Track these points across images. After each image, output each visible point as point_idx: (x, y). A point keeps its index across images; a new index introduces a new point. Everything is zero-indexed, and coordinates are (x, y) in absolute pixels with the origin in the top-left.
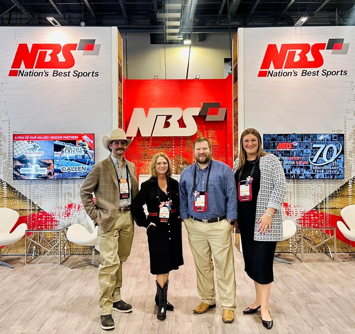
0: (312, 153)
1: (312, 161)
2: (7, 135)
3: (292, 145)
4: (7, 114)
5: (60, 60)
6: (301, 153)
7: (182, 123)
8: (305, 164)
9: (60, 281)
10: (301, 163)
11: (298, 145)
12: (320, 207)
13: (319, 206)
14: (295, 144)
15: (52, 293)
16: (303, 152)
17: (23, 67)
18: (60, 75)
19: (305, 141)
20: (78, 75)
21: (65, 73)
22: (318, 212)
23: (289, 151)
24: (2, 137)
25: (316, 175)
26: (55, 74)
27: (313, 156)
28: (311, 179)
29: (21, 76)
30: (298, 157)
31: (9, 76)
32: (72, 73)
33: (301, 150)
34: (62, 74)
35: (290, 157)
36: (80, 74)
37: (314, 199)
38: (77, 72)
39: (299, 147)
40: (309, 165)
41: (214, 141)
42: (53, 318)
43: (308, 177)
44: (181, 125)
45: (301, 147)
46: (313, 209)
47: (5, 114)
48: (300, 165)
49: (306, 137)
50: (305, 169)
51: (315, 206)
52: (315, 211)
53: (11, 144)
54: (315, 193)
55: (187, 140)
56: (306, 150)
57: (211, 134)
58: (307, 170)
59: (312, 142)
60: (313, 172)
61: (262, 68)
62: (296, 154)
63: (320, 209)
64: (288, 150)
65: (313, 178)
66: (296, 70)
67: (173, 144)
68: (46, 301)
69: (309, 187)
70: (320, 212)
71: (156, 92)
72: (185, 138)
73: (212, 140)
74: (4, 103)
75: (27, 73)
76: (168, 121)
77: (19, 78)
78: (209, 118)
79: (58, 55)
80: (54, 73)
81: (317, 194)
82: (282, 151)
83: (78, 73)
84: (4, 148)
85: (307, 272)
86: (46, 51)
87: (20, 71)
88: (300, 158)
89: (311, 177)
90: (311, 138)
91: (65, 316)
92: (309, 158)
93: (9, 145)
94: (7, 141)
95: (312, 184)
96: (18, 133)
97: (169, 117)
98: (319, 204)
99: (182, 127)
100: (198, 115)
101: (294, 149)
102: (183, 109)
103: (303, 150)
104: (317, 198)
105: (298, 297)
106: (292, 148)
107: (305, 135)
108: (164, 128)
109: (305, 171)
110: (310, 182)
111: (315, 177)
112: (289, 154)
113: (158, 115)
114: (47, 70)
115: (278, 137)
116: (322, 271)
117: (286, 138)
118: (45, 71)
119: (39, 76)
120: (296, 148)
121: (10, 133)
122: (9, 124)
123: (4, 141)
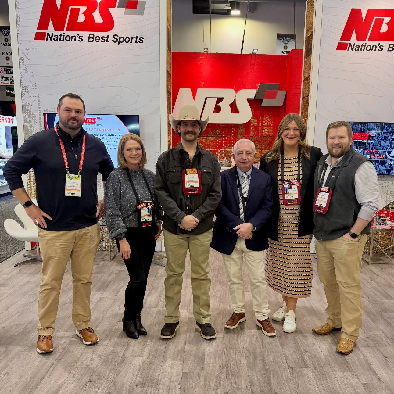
0: (390, 145)
1: (389, 155)
2: (36, 114)
3: (370, 136)
4: (36, 89)
5: (96, 21)
6: (379, 145)
7: (234, 108)
8: (381, 159)
9: (108, 281)
10: (376, 157)
11: (376, 135)
12: (391, 207)
13: (391, 205)
14: (373, 134)
15: (101, 294)
16: (380, 145)
17: (51, 29)
18: (97, 40)
19: (385, 131)
20: (118, 40)
21: (103, 38)
22: (388, 212)
23: (366, 142)
24: (32, 116)
25: (392, 171)
26: (91, 39)
27: (391, 149)
28: (386, 175)
29: (50, 40)
30: (375, 150)
31: (35, 39)
32: (111, 38)
33: (379, 142)
34: (99, 39)
35: (365, 150)
36: (121, 40)
37: (386, 198)
38: (118, 36)
39: (377, 138)
40: (385, 159)
41: (270, 130)
42: (105, 323)
43: (383, 173)
44: (233, 111)
45: (380, 138)
46: (384, 208)
47: (33, 88)
48: (376, 159)
49: (385, 126)
50: (381, 164)
51: (386, 205)
52: (385, 211)
53: (42, 125)
54: (387, 191)
55: (239, 128)
56: (385, 142)
57: (266, 121)
58: (382, 165)
59: (392, 133)
60: (389, 167)
61: (341, 39)
62: (373, 146)
63: (391, 209)
64: (364, 141)
65: (389, 174)
66: (382, 43)
67: (224, 132)
68: (95, 304)
69: (382, 184)
70: (390, 212)
71: (206, 68)
72: (237, 126)
73: (268, 129)
74: (31, 74)
75: (56, 37)
76: (219, 104)
77: (47, 43)
78: (266, 103)
79: (94, 14)
80: (89, 38)
81: (390, 192)
82: (357, 142)
83: (118, 38)
84: (35, 130)
85: (375, 276)
86: (79, 9)
87: (48, 34)
88: (376, 152)
89: (386, 173)
90: (392, 128)
91: (118, 321)
92: (387, 151)
93: (40, 126)
94: (38, 121)
95: (386, 181)
96: (50, 111)
97: (220, 100)
98: (391, 203)
99: (234, 113)
100: (253, 98)
101: (371, 140)
102: (237, 90)
103: (381, 142)
104: (389, 196)
105: (371, 305)
106: (369, 139)
107: (385, 124)
108: (214, 113)
109: (380, 166)
110: (384, 179)
111: (390, 174)
112: (365, 146)
113: (207, 97)
114: (81, 33)
115: (354, 126)
116: (391, 276)
117: (364, 126)
118: (78, 34)
119: (71, 41)
120: (373, 139)
121: (40, 112)
122: (39, 101)
123: (35, 122)
